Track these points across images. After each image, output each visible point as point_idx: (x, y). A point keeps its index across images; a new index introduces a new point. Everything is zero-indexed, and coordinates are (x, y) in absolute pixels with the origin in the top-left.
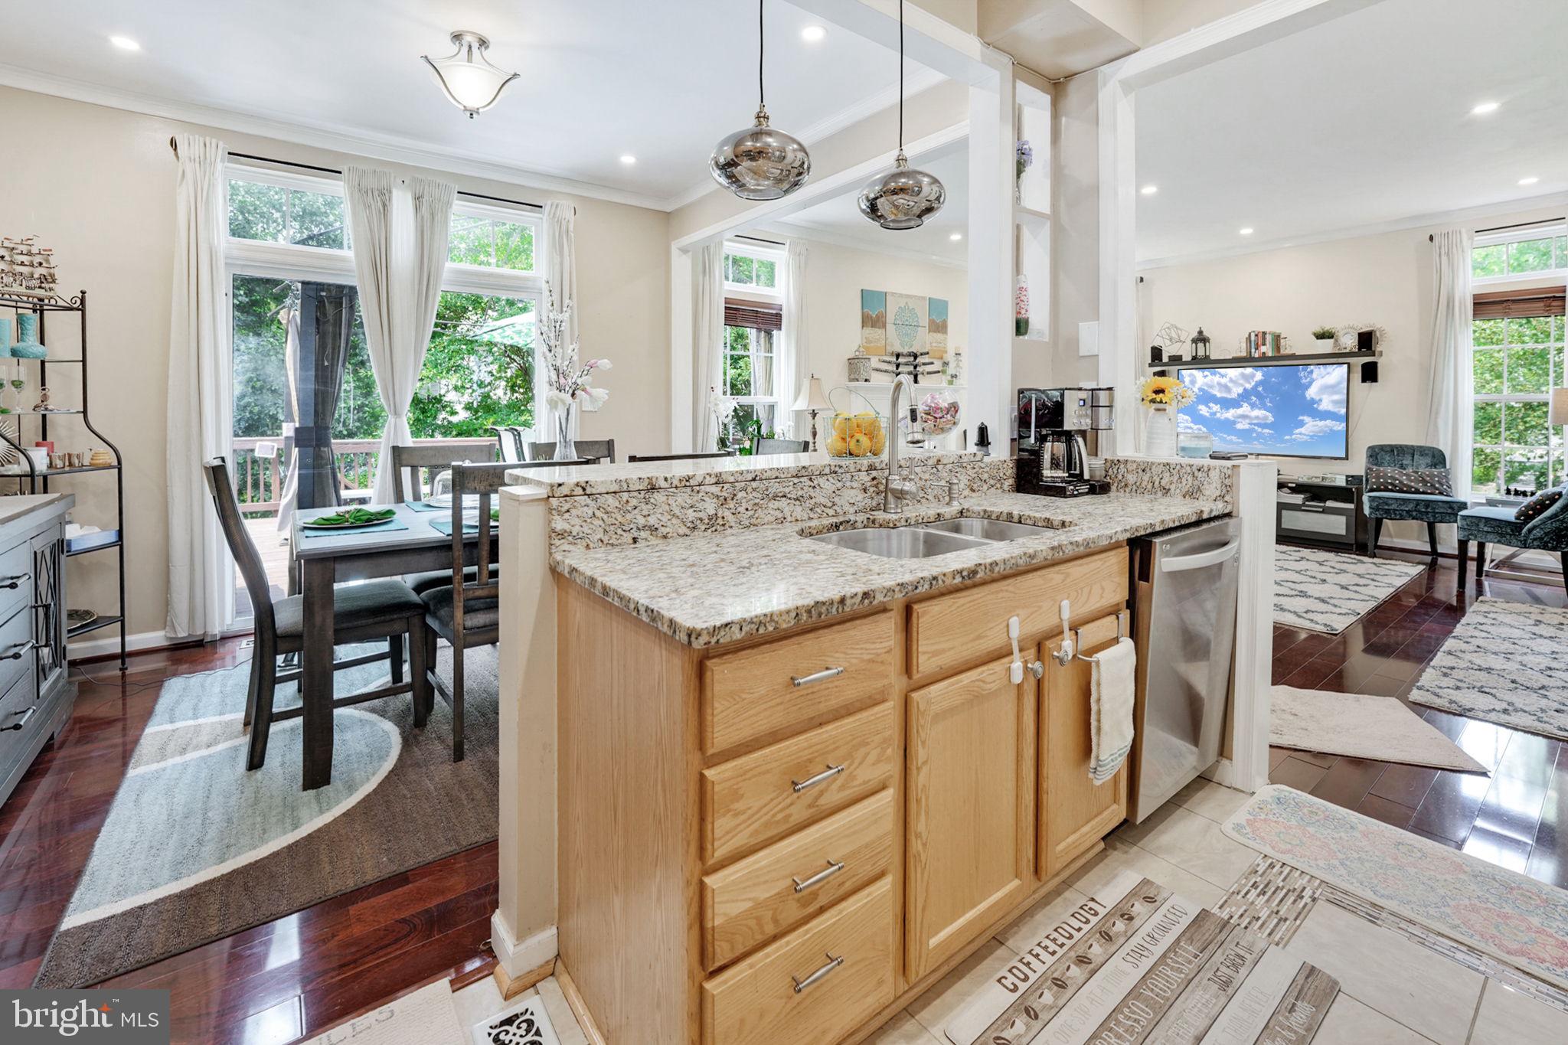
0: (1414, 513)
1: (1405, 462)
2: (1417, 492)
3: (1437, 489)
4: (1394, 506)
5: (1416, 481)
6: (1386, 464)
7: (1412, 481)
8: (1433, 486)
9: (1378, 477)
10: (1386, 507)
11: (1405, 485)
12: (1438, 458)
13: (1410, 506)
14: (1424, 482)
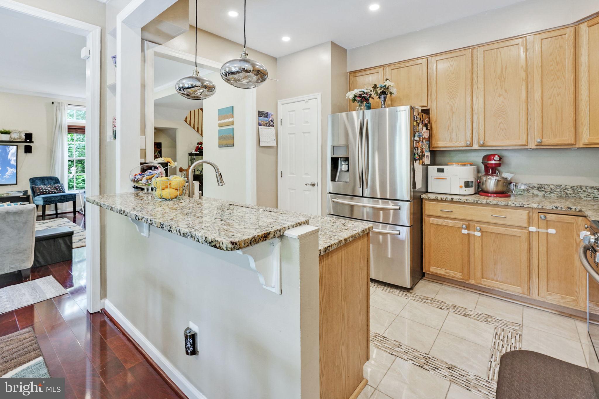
0: (60, 200)
1: (45, 183)
2: (55, 193)
3: (61, 191)
4: (53, 199)
5: (54, 189)
6: (39, 185)
7: (52, 189)
8: (60, 190)
9: (39, 190)
10: (50, 200)
11: (51, 191)
12: (56, 180)
13: (58, 198)
14: (57, 189)
